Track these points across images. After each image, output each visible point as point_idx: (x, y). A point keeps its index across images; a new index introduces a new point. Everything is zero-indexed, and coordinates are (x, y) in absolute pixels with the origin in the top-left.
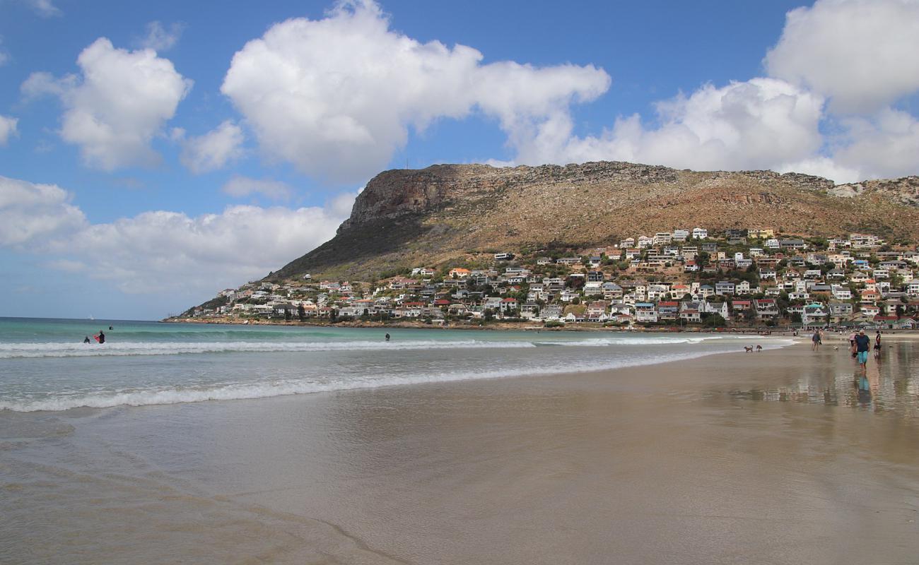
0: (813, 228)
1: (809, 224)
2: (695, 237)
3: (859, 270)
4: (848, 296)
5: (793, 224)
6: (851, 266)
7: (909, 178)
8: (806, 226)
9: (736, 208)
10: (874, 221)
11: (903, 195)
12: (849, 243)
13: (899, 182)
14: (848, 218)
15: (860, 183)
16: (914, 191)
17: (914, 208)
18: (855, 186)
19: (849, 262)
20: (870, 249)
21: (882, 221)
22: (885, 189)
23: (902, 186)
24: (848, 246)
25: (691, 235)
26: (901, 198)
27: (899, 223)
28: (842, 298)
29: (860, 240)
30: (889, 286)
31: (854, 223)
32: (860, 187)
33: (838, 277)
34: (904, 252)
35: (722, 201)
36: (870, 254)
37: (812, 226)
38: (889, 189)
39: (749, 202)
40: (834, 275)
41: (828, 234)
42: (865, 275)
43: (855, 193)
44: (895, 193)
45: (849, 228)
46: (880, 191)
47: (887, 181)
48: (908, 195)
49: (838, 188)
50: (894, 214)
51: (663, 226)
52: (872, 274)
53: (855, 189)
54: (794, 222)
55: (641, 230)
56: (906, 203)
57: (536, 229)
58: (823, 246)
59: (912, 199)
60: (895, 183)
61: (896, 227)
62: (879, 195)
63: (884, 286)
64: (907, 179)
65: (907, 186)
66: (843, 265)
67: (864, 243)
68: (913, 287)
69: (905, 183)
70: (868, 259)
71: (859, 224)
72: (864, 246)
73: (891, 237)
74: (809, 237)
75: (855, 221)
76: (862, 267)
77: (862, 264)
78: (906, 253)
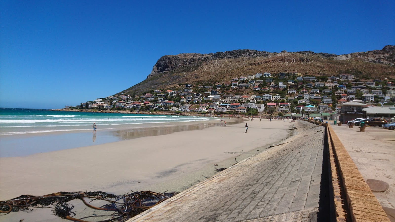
0: (322, 72)
1: (321, 70)
2: (264, 76)
3: (340, 90)
4: (330, 102)
5: (312, 71)
6: (336, 88)
7: (374, 51)
8: (319, 71)
9: (287, 64)
10: (354, 69)
11: (370, 58)
12: (338, 78)
13: (368, 53)
14: (341, 68)
15: (350, 54)
16: (376, 56)
17: (374, 63)
18: (348, 55)
19: (336, 86)
20: (349, 81)
21: (358, 69)
22: (361, 56)
23: (370, 55)
24: (338, 80)
25: (263, 76)
26: (369, 59)
27: (366, 70)
28: (327, 103)
29: (345, 77)
30: (354, 97)
31: (343, 70)
32: (349, 56)
33: (328, 93)
34: (366, 82)
35: (281, 62)
36: (348, 83)
37: (322, 71)
38: (364, 56)
39: (294, 62)
40: (326, 92)
41: (329, 75)
42: (343, 92)
43: (347, 58)
44: (366, 57)
45: (340, 72)
46: (359, 57)
47: (363, 53)
48: (372, 58)
49: (339, 56)
50: (364, 66)
51: (253, 73)
52: (347, 92)
53: (347, 56)
54: (313, 70)
55: (244, 75)
56: (371, 62)
57: (206, 76)
58: (325, 80)
59: (374, 60)
60: (367, 53)
61: (364, 72)
62: (358, 58)
63: (351, 97)
64: (373, 51)
65: (372, 54)
66: (332, 87)
67: (346, 78)
68: (367, 98)
69: (371, 53)
70: (347, 85)
71: (346, 70)
72: (346, 80)
73: (361, 76)
74: (319, 76)
75: (344, 69)
76: (342, 89)
77: (342, 87)
78: (367, 83)
